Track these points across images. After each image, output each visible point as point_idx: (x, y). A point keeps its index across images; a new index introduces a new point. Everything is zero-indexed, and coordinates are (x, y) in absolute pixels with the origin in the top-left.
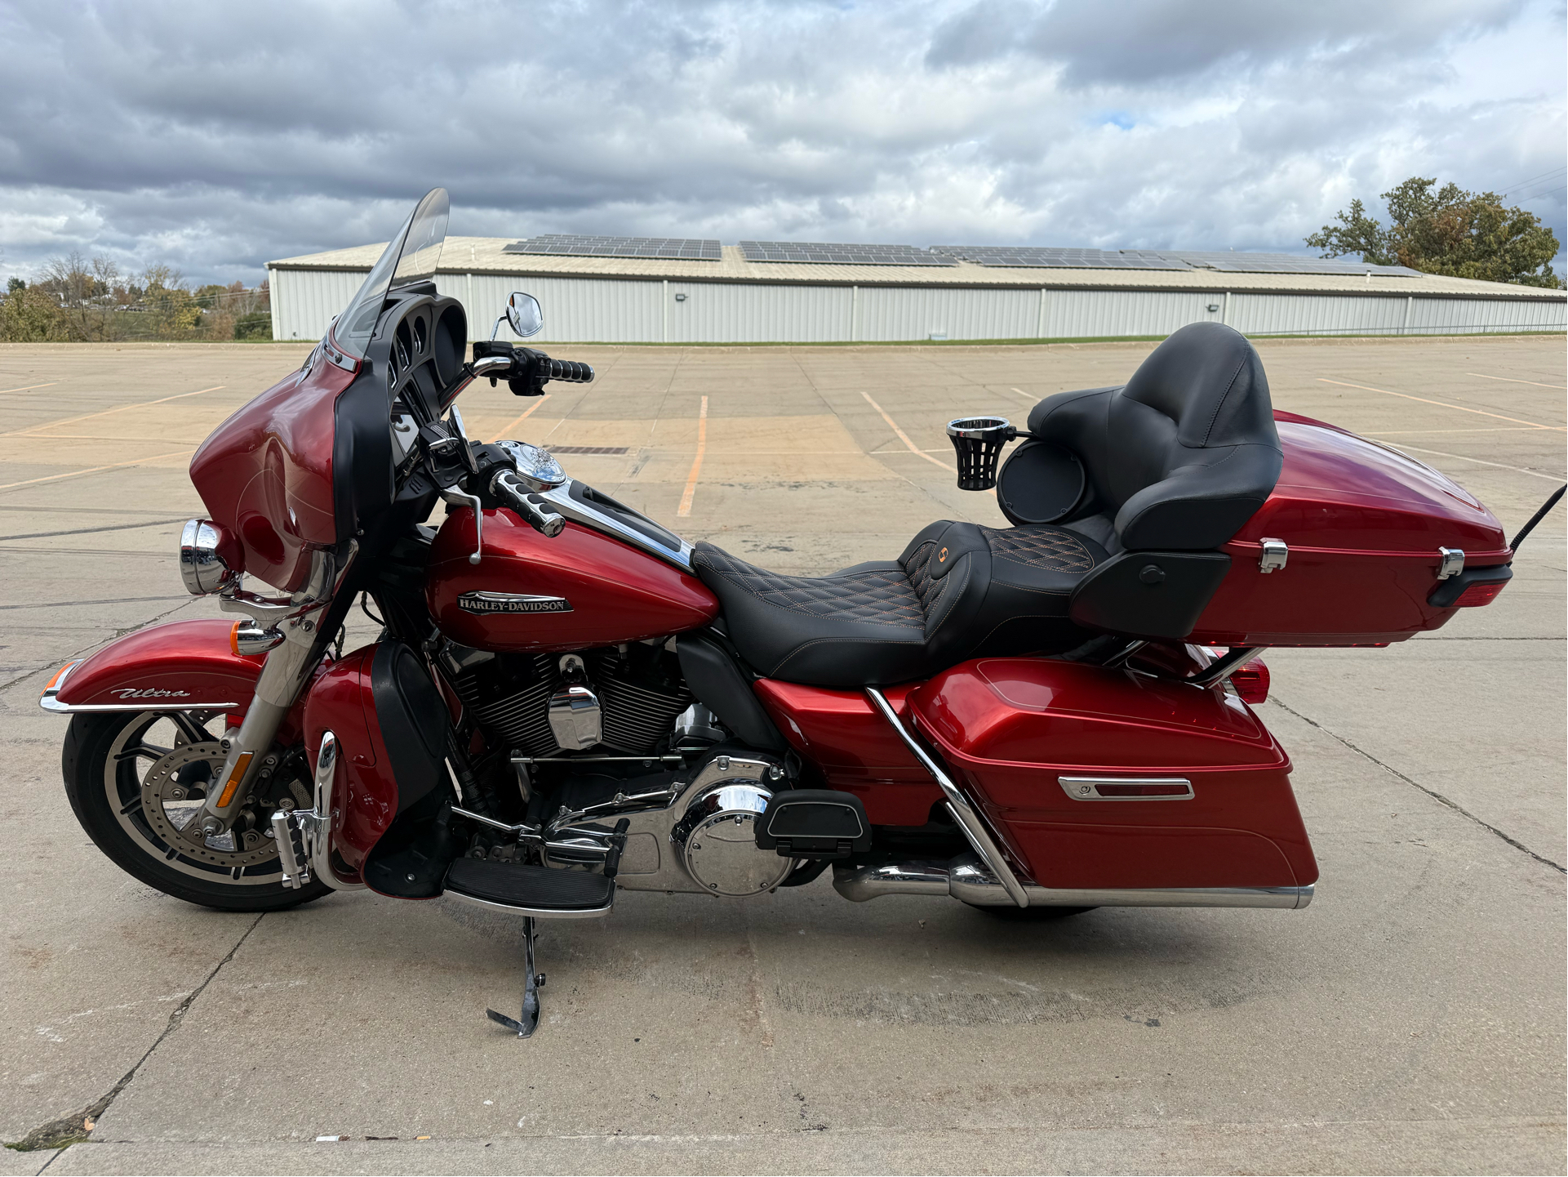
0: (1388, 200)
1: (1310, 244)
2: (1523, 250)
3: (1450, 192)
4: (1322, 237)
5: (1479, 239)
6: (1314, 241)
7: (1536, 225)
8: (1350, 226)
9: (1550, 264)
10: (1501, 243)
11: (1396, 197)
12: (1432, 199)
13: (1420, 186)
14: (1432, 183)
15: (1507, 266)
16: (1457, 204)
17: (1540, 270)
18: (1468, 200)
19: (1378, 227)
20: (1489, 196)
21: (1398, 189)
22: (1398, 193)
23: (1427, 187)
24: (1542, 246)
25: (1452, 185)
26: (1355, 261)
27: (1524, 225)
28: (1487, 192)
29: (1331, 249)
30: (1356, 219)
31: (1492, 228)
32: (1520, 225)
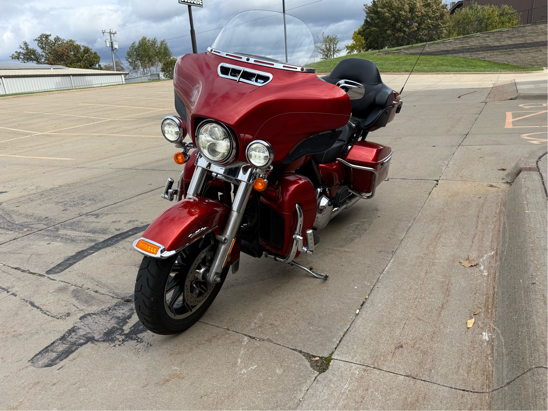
0: (36, 42)
1: (13, 58)
2: (90, 59)
3: (57, 39)
4: (16, 56)
5: (75, 55)
6: (14, 57)
7: (91, 51)
8: (26, 51)
9: (100, 63)
10: (82, 57)
11: (39, 41)
12: (53, 41)
13: (47, 37)
14: (50, 35)
15: (87, 65)
16: (62, 43)
17: (97, 65)
18: (65, 42)
19: (36, 52)
20: (71, 41)
21: (39, 38)
22: (39, 39)
23: (49, 37)
24: (95, 57)
25: (57, 37)
26: (33, 64)
27: (87, 50)
28: (70, 39)
29: (22, 60)
30: (27, 49)
31: (78, 51)
32: (86, 51)
